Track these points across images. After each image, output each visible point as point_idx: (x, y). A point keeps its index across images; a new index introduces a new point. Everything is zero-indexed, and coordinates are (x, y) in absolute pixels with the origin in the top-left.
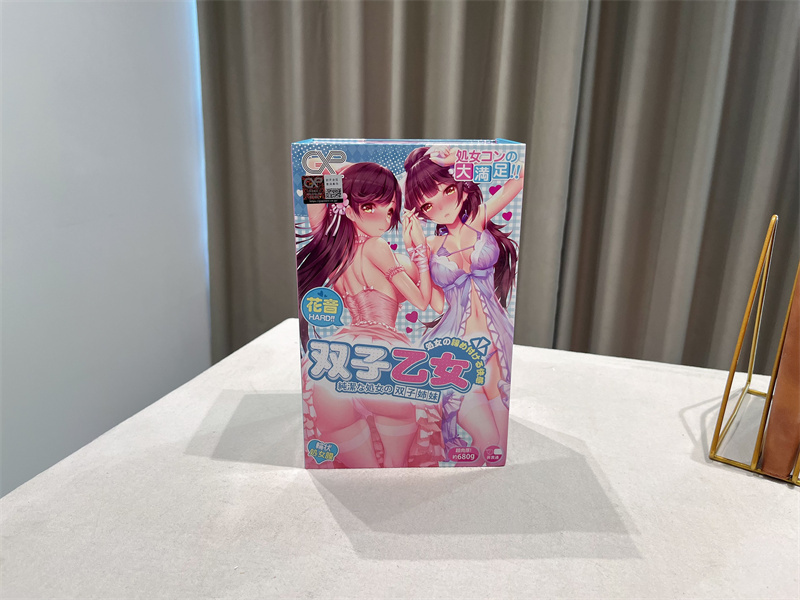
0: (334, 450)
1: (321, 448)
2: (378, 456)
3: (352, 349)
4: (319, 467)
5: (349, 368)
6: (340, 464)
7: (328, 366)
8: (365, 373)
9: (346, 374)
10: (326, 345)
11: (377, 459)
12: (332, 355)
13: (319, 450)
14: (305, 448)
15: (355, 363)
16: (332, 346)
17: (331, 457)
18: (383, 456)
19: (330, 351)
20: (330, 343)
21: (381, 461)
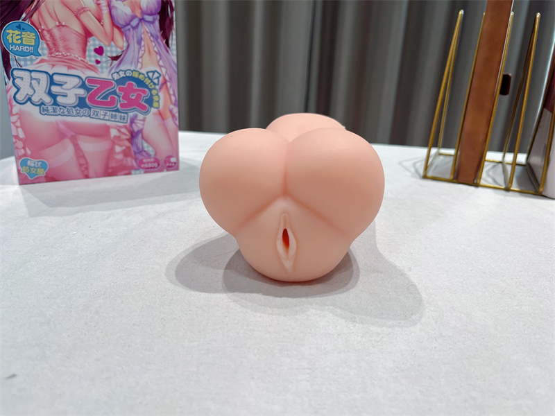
0: (43, 166)
1: (32, 165)
2: (83, 169)
3: (51, 77)
4: (33, 182)
5: (50, 93)
6: (51, 178)
7: (31, 92)
8: (65, 98)
9: (47, 99)
10: (27, 73)
11: (83, 171)
12: (34, 82)
13: (30, 167)
14: (17, 167)
15: (55, 89)
16: (34, 75)
17: (42, 173)
18: (87, 169)
19: (32, 79)
20: (31, 71)
21: (86, 173)
